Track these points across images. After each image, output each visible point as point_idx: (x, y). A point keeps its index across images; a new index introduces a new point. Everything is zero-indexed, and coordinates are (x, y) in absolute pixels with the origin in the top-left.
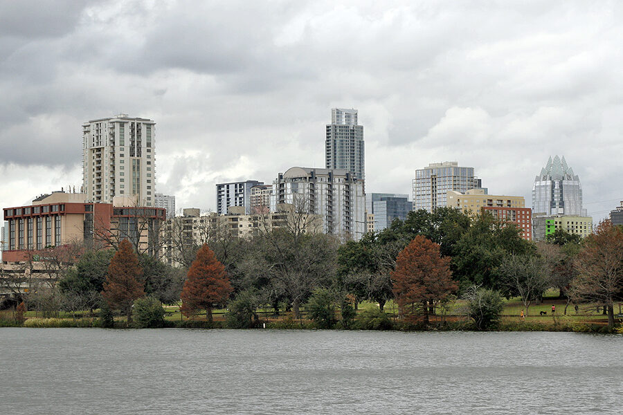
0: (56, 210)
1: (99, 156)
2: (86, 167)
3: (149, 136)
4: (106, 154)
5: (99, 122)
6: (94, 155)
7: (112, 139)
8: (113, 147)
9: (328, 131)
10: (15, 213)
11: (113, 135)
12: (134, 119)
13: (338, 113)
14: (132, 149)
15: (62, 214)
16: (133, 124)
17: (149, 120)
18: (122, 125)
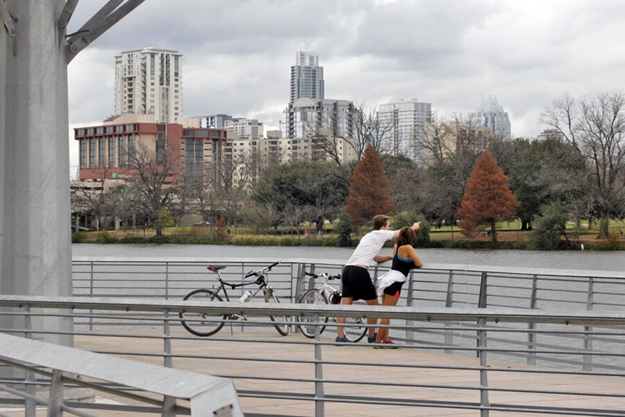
0: (129, 129)
1: (130, 85)
2: (118, 95)
3: (177, 67)
4: (138, 83)
5: (130, 54)
6: (126, 83)
7: (143, 68)
8: (144, 77)
9: (293, 71)
10: (86, 133)
11: (144, 65)
12: (164, 51)
13: (302, 55)
14: (161, 79)
15: (137, 134)
16: (162, 55)
17: (177, 52)
18: (153, 56)
